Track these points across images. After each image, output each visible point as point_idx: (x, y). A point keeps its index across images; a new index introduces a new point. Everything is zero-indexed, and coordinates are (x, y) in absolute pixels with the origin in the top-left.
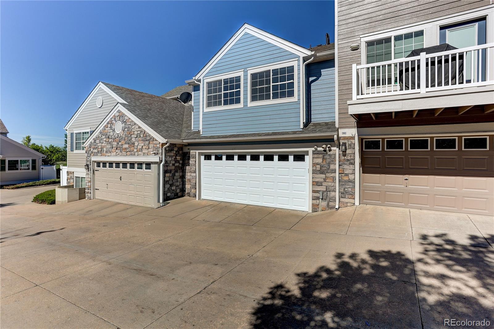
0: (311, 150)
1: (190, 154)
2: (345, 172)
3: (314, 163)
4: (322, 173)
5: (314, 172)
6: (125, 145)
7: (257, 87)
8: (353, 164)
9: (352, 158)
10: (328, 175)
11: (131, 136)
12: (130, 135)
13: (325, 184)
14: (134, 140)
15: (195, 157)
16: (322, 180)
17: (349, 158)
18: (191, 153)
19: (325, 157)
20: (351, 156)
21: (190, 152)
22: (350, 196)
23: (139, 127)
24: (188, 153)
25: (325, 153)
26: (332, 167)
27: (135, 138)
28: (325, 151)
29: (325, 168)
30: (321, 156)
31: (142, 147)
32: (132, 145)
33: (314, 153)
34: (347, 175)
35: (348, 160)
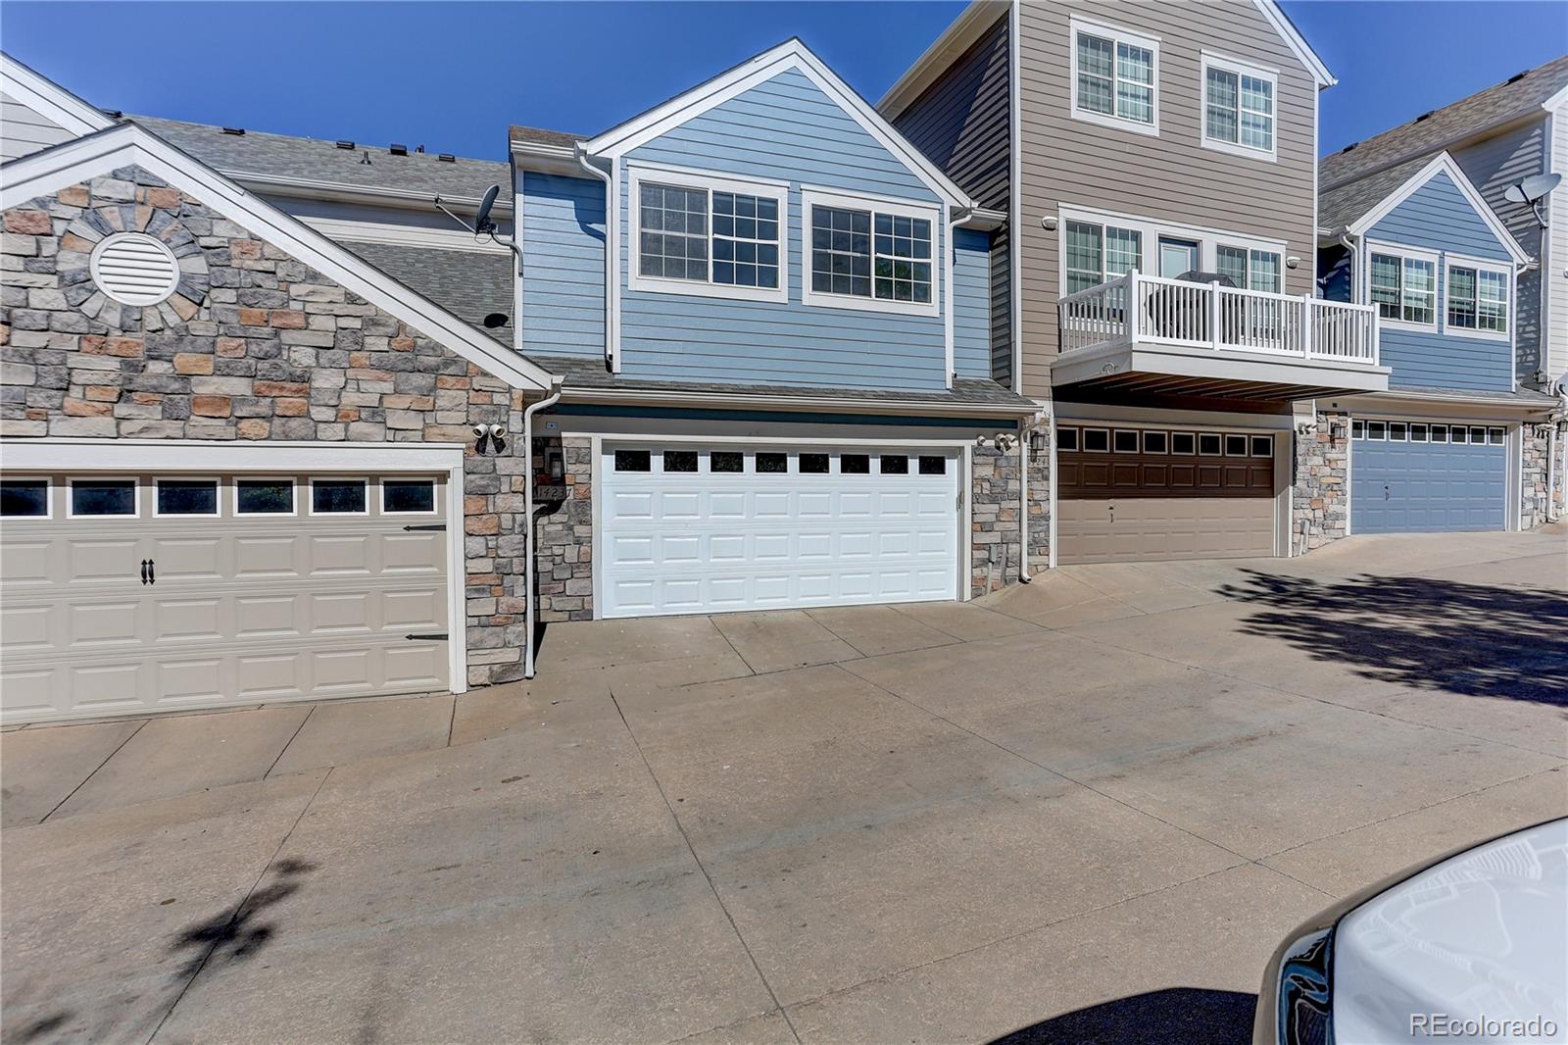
0: (968, 445)
1: (561, 446)
2: (1036, 497)
3: (976, 476)
4: (993, 501)
5: (976, 499)
6: (215, 379)
7: (829, 251)
8: (1047, 478)
9: (1046, 465)
10: (1004, 505)
11: (276, 334)
12: (267, 331)
13: (998, 526)
14: (312, 362)
15: (587, 458)
16: (993, 518)
17: (1041, 466)
18: (564, 443)
19: (999, 463)
20: (1044, 462)
21: (559, 439)
22: (1042, 550)
23: (352, 299)
24: (553, 443)
25: (999, 452)
26: (1013, 485)
27: (313, 351)
28: (998, 448)
29: (1000, 490)
30: (991, 460)
31: (381, 398)
32: (289, 385)
33: (976, 452)
34: (1037, 503)
35: (1039, 469)
